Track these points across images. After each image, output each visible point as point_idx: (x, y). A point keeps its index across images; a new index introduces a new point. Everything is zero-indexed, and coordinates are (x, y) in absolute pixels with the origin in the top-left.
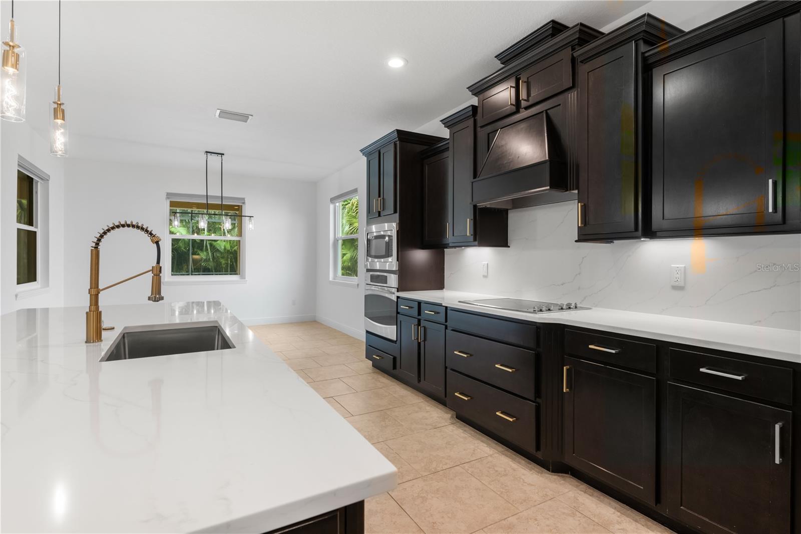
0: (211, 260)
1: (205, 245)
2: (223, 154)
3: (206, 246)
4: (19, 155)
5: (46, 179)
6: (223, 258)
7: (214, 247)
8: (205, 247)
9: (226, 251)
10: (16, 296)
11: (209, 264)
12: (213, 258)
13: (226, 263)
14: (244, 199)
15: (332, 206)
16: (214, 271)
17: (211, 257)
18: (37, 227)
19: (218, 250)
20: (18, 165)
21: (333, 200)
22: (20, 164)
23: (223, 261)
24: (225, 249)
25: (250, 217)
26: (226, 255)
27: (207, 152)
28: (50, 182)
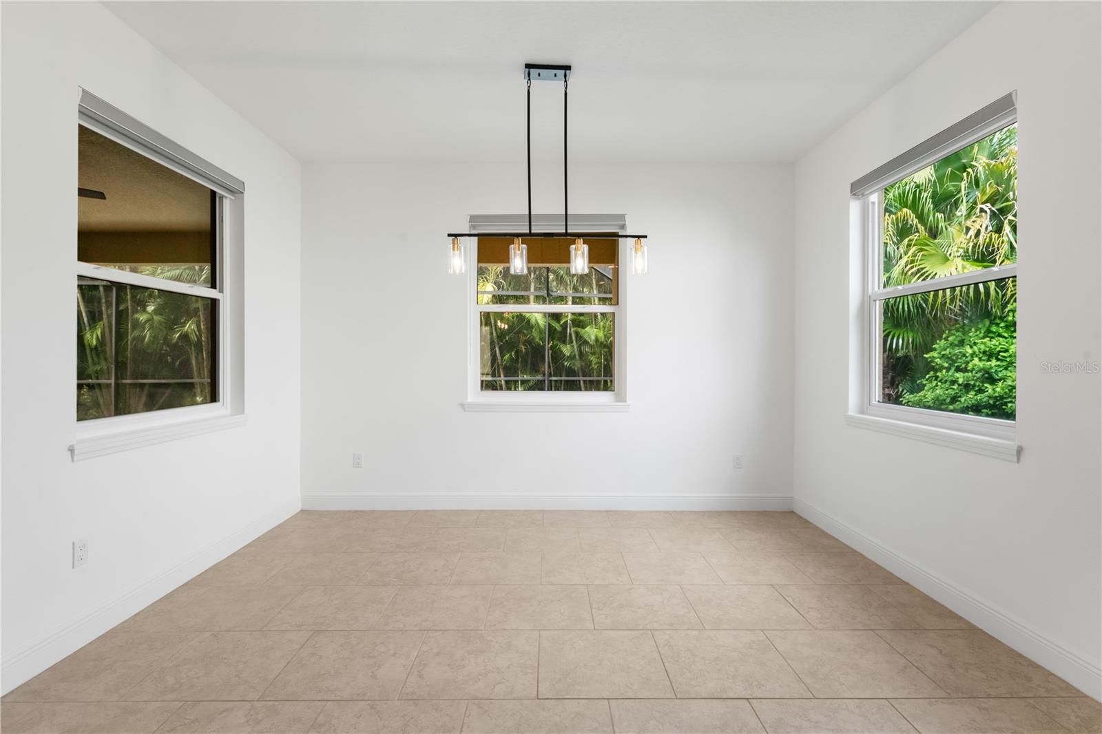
0: (577, 357)
1: (568, 334)
2: (568, 68)
3: (570, 334)
4: (84, 91)
5: (237, 191)
6: (593, 354)
7: (581, 337)
8: (568, 338)
9: (598, 344)
10: (71, 450)
11: (574, 364)
12: (581, 354)
13: (598, 363)
14: (622, 217)
15: (854, 207)
16: (581, 374)
17: (577, 354)
18: (221, 291)
19: (586, 342)
20: (80, 111)
21: (858, 188)
22: (83, 110)
23: (593, 359)
24: (597, 340)
25: (639, 237)
26: (597, 350)
27: (528, 66)
28: (245, 194)
